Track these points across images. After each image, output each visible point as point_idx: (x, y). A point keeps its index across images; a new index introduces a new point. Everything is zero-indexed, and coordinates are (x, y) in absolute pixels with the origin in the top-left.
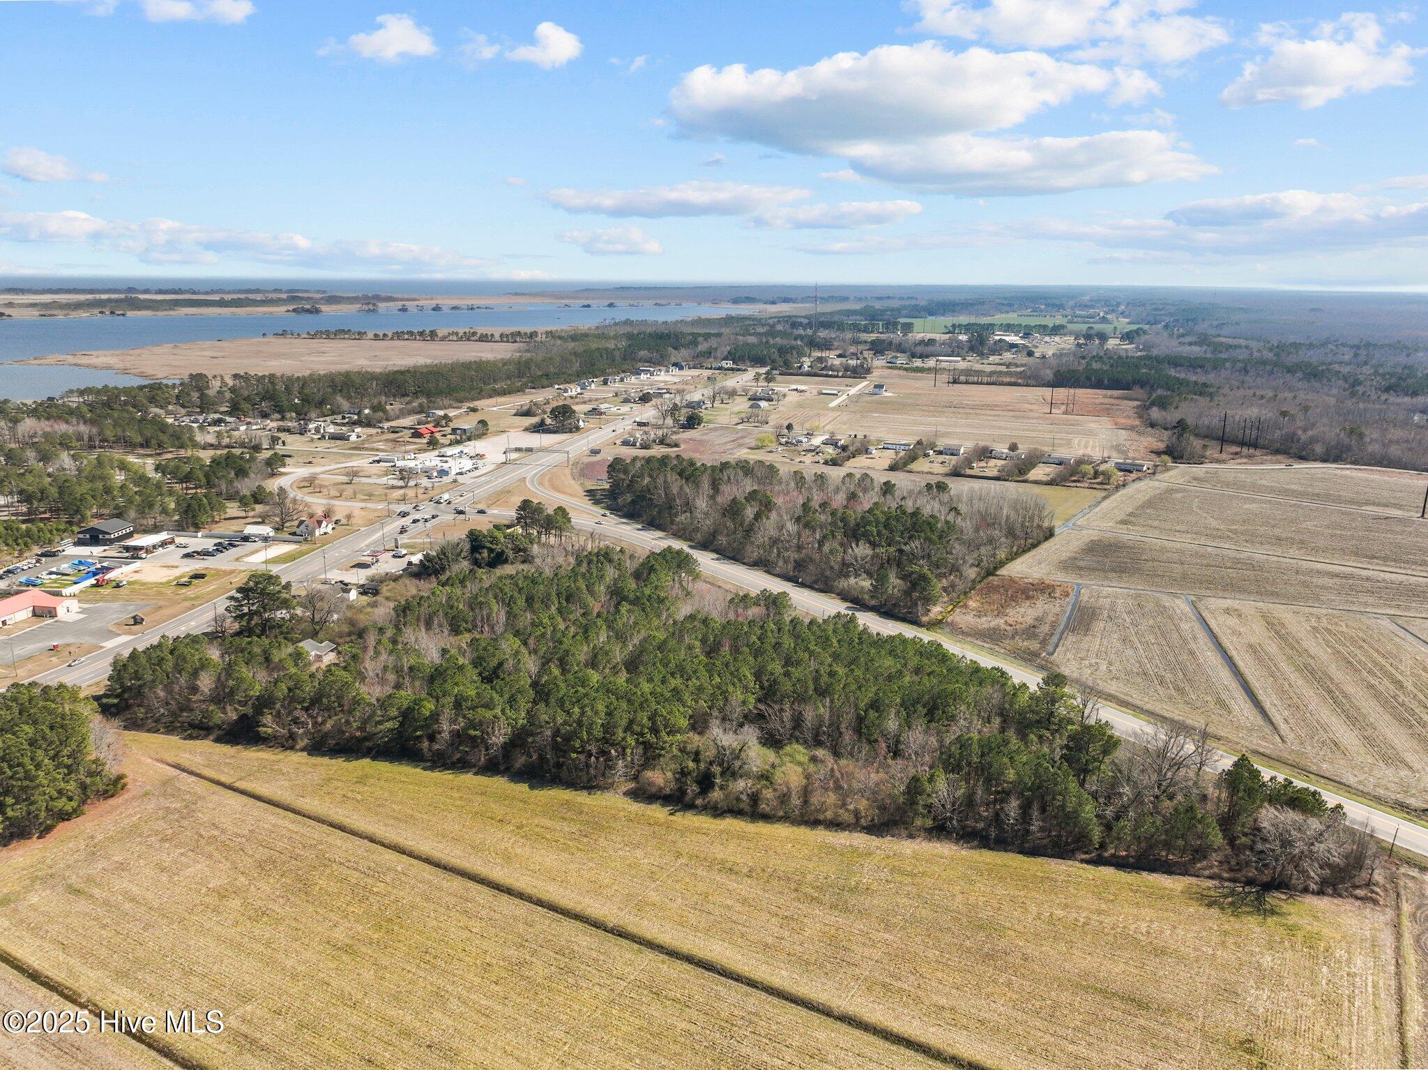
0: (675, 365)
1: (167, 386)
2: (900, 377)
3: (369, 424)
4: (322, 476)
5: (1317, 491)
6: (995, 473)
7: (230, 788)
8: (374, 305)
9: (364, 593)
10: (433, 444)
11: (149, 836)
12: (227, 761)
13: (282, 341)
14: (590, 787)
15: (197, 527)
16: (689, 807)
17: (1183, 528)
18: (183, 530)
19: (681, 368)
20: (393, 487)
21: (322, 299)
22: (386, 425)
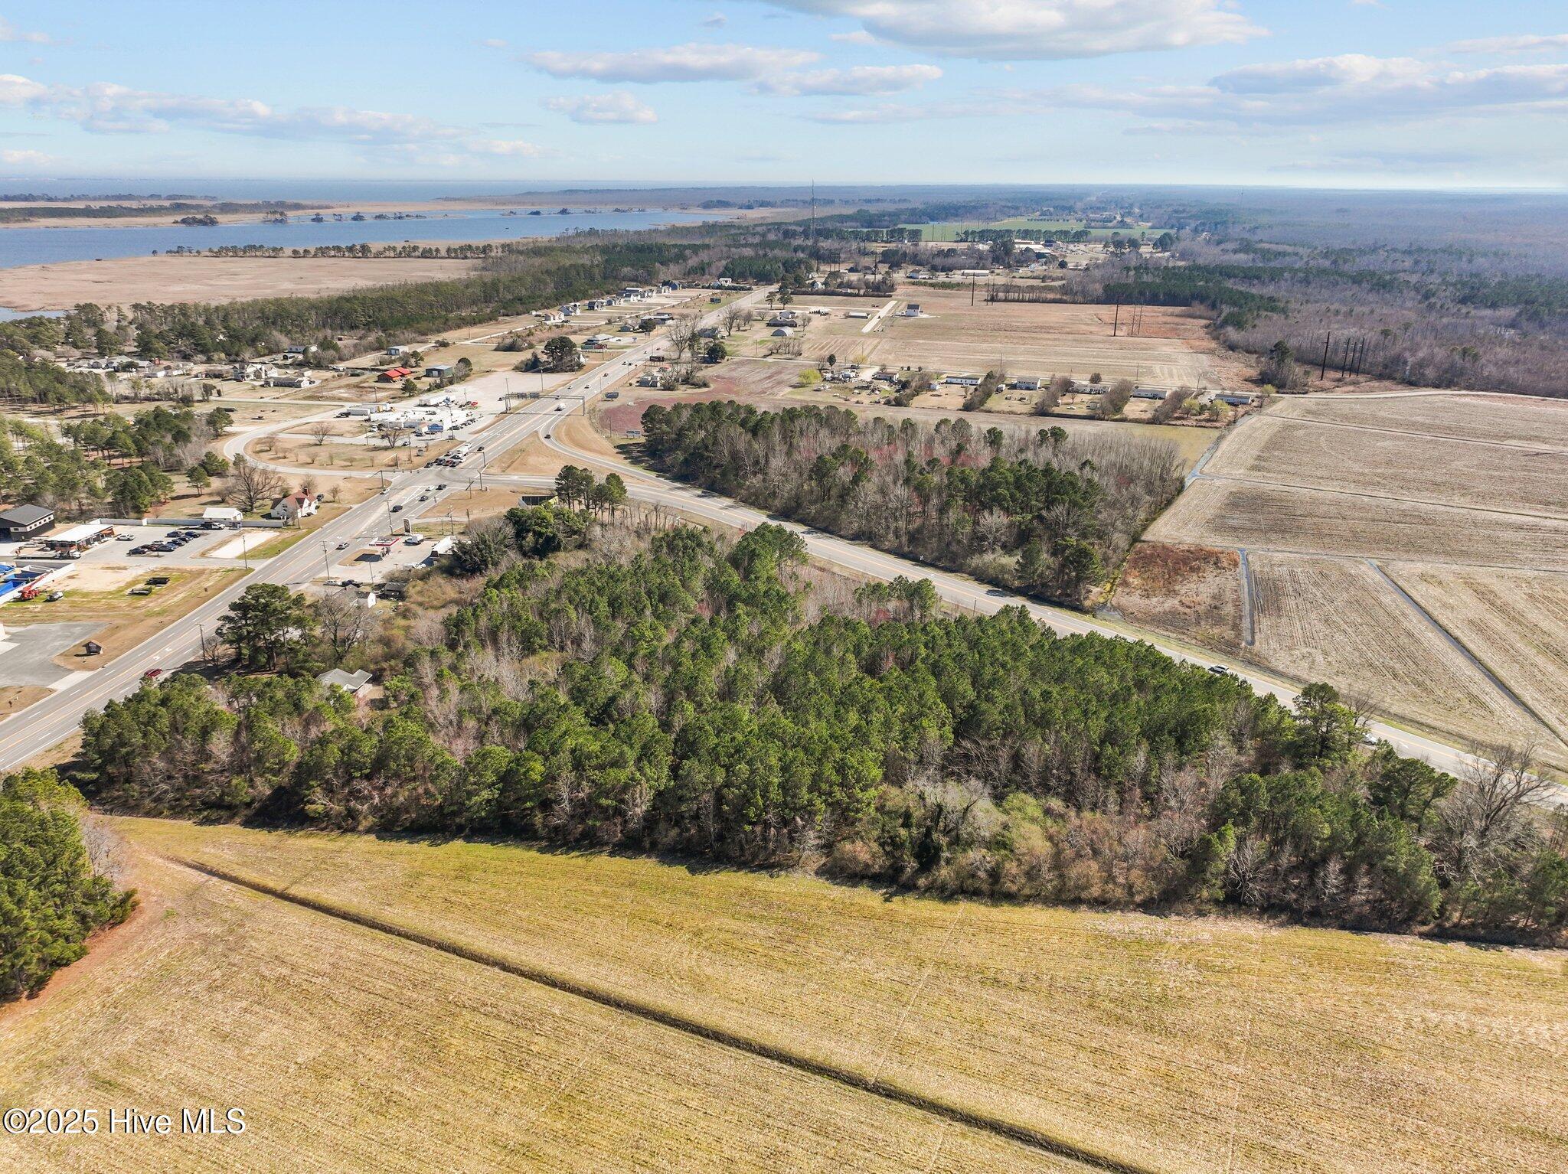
0: (665, 284)
1: (50, 321)
2: (929, 294)
3: (319, 366)
4: (281, 436)
5: (1446, 424)
6: (1083, 411)
7: (283, 896)
8: (282, 214)
9: (383, 596)
10: (409, 390)
11: (189, 983)
12: (269, 854)
13: (176, 260)
14: (769, 867)
15: (139, 511)
16: (907, 888)
17: (1325, 474)
18: (121, 516)
19: (674, 288)
20: (376, 449)
21: (214, 206)
22: (341, 366)
